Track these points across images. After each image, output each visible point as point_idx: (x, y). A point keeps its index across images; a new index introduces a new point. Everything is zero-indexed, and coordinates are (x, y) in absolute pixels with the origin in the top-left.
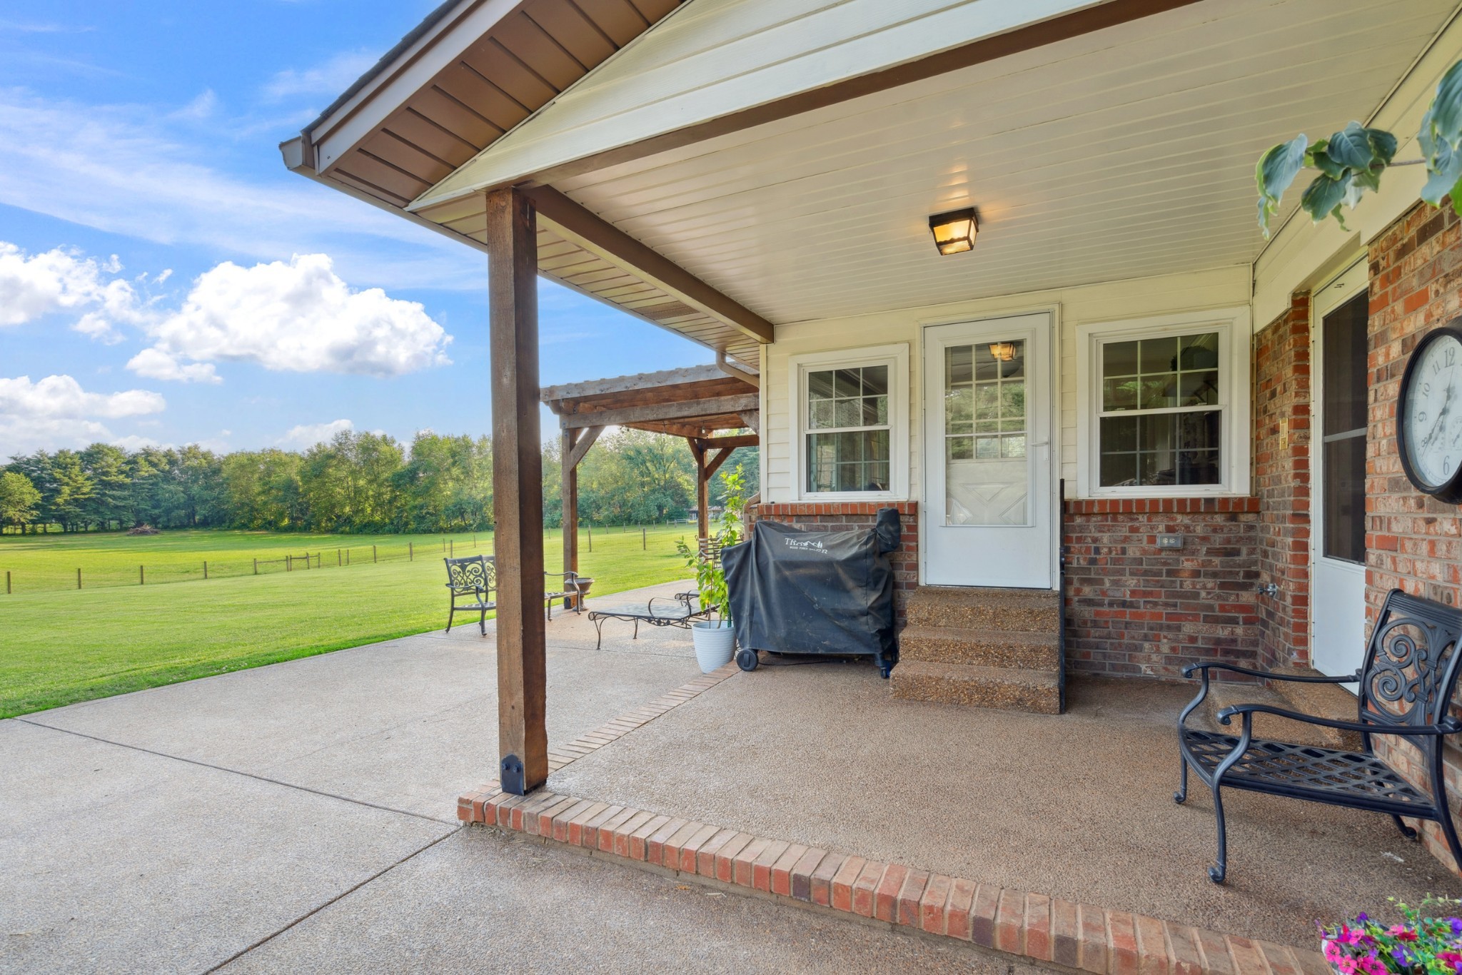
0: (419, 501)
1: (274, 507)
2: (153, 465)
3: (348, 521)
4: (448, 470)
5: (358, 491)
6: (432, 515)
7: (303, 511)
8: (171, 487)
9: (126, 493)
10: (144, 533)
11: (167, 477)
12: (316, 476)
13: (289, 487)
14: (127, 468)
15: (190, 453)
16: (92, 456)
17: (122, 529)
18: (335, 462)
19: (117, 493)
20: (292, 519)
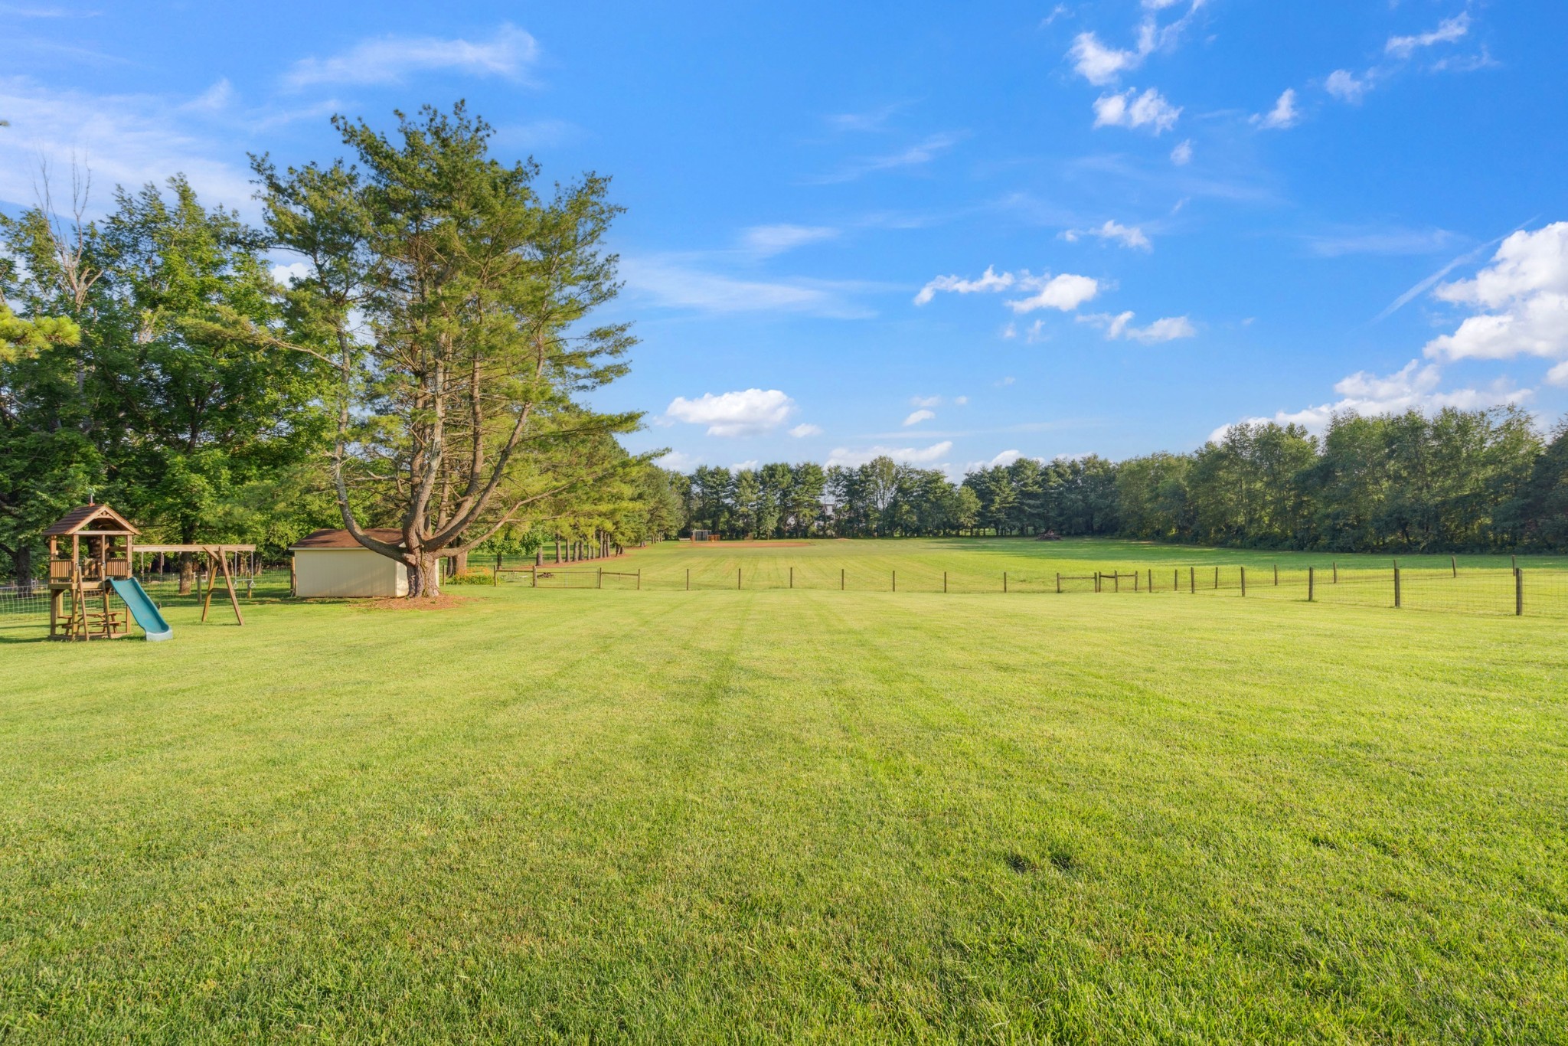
0: (1334, 508)
1: (1161, 514)
2: (1060, 475)
3: (1240, 531)
5: (1252, 495)
6: (1352, 527)
7: (1191, 521)
8: (1073, 496)
9: (1038, 502)
10: (1049, 538)
11: (1071, 486)
12: (1205, 481)
13: (1177, 493)
14: (1040, 479)
15: (1089, 463)
16: (1017, 469)
17: (1035, 535)
18: (1226, 463)
19: (1032, 502)
20: (1179, 528)
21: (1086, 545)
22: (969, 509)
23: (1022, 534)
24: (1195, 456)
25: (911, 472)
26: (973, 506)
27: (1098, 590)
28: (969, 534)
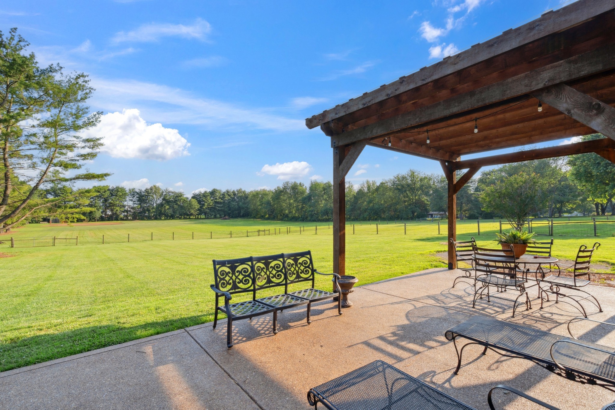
0: (311, 209)
1: (263, 210)
2: (229, 195)
3: (287, 216)
4: (323, 196)
5: (290, 204)
6: (316, 214)
7: (272, 212)
8: (234, 203)
9: (221, 205)
10: (226, 219)
11: (233, 200)
12: (277, 199)
13: (268, 203)
14: (222, 196)
15: (239, 191)
16: (213, 193)
17: (220, 218)
18: (283, 194)
19: (219, 205)
20: (269, 215)
21: (239, 221)
22: (195, 208)
23: (215, 217)
24: (274, 190)
25: (169, 192)
26: (196, 206)
27: (259, 235)
28: (194, 218)
